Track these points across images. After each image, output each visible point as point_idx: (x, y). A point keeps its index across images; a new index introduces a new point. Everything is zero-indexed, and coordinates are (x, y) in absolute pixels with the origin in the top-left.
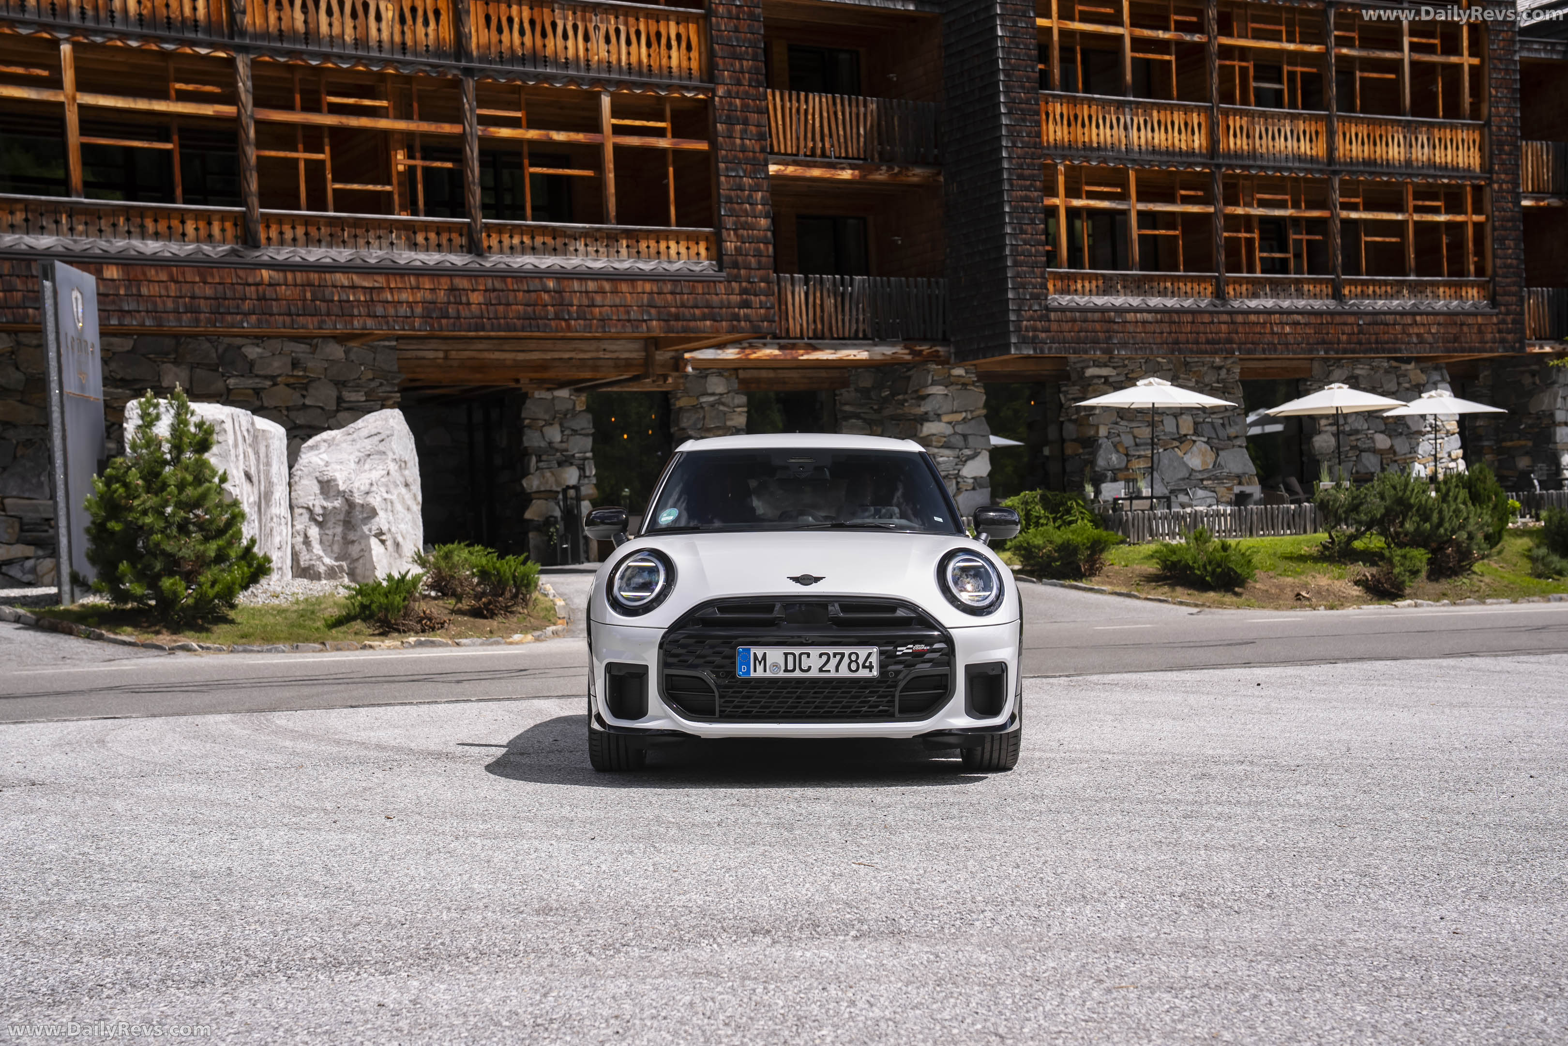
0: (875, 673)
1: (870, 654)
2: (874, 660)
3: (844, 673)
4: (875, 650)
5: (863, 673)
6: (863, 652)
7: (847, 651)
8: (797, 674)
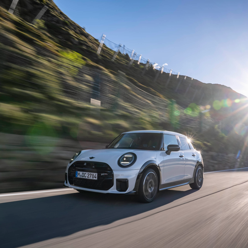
0: (96, 179)
1: (96, 174)
2: (96, 176)
3: (91, 178)
4: (97, 174)
5: (94, 179)
6: (95, 174)
7: (92, 173)
8: (84, 177)
